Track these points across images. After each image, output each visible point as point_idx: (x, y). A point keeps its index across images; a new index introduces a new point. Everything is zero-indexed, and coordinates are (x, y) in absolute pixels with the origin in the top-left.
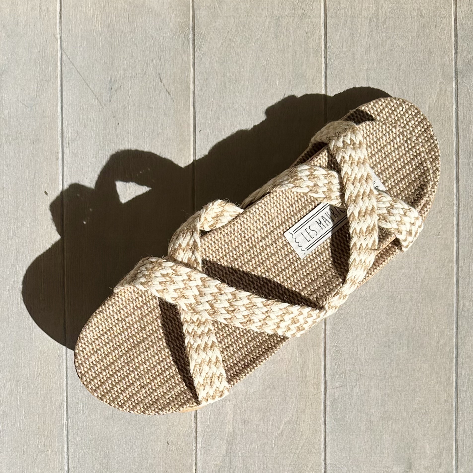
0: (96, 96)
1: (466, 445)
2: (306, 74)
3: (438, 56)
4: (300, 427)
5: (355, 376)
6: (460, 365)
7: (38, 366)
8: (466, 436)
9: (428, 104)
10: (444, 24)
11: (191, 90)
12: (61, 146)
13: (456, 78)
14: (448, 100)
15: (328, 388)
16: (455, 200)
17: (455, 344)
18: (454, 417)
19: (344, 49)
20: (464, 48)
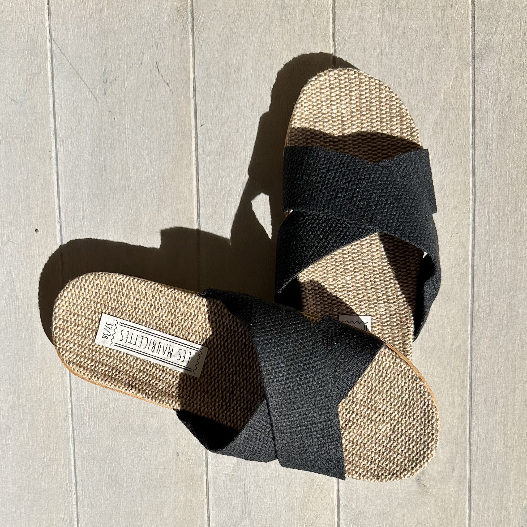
0: (89, 89)
1: (480, 449)
3: (455, 38)
6: (474, 368)
7: (40, 378)
8: (480, 439)
9: (443, 91)
10: (460, 2)
11: (192, 81)
12: (54, 144)
13: (473, 63)
14: (464, 88)
16: (471, 196)
17: (469, 346)
18: (468, 421)
19: (354, 33)
20: (481, 30)
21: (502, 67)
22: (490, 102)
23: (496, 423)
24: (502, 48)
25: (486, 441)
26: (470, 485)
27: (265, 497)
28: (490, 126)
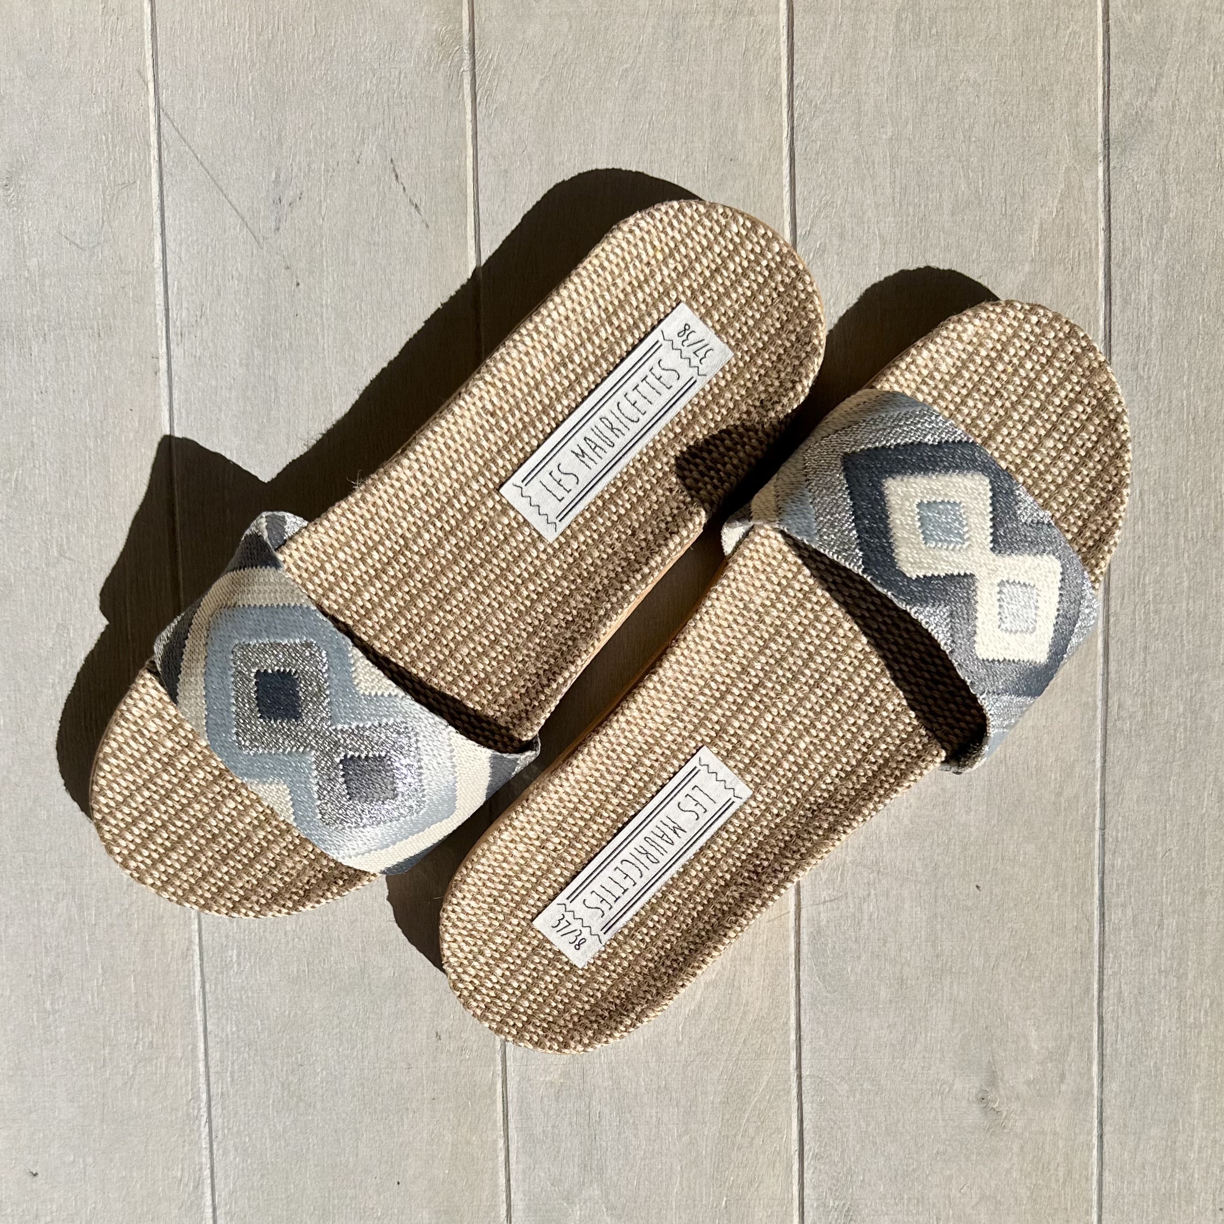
0: (243, 219)
1: (1124, 1029)
2: (745, 155)
3: (1064, 101)
4: (739, 995)
5: (865, 874)
6: (1109, 846)
8: (1124, 1008)
9: (1037, 220)
10: (1076, 22)
11: (470, 200)
12: (164, 341)
13: (1107, 157)
14: (1086, 213)
15: (803, 903)
17: (1098, 796)
18: (1096, 964)
19: (835, 90)
20: (1125, 82)
21: (1171, 167)
22: (1145, 245)
23: (1160, 972)
24: (1172, 122)
25: (1138, 1012)
26: (1101, 1113)
27: (636, 1136)
28: (1144, 298)
